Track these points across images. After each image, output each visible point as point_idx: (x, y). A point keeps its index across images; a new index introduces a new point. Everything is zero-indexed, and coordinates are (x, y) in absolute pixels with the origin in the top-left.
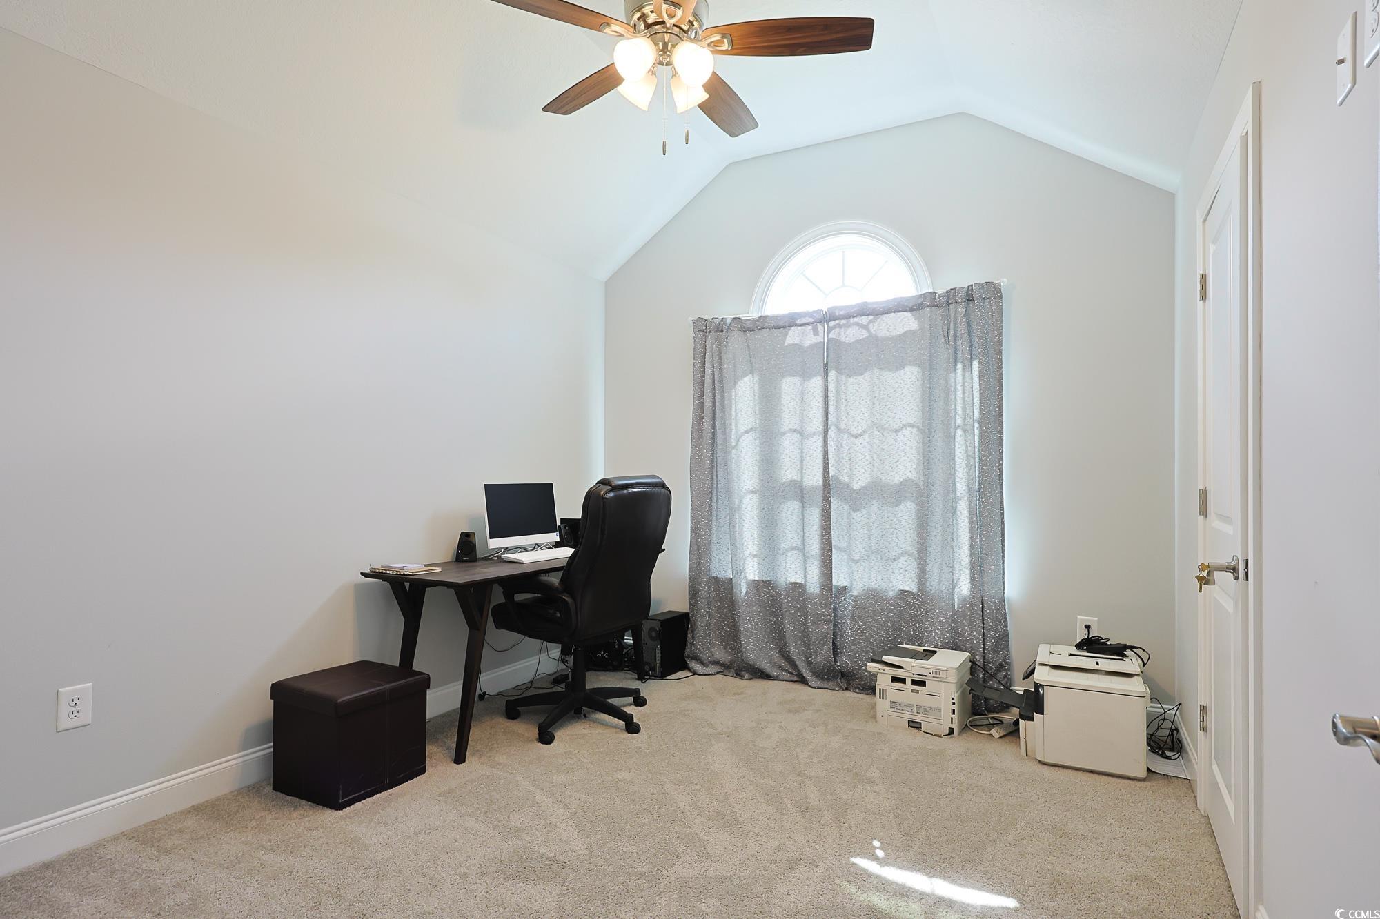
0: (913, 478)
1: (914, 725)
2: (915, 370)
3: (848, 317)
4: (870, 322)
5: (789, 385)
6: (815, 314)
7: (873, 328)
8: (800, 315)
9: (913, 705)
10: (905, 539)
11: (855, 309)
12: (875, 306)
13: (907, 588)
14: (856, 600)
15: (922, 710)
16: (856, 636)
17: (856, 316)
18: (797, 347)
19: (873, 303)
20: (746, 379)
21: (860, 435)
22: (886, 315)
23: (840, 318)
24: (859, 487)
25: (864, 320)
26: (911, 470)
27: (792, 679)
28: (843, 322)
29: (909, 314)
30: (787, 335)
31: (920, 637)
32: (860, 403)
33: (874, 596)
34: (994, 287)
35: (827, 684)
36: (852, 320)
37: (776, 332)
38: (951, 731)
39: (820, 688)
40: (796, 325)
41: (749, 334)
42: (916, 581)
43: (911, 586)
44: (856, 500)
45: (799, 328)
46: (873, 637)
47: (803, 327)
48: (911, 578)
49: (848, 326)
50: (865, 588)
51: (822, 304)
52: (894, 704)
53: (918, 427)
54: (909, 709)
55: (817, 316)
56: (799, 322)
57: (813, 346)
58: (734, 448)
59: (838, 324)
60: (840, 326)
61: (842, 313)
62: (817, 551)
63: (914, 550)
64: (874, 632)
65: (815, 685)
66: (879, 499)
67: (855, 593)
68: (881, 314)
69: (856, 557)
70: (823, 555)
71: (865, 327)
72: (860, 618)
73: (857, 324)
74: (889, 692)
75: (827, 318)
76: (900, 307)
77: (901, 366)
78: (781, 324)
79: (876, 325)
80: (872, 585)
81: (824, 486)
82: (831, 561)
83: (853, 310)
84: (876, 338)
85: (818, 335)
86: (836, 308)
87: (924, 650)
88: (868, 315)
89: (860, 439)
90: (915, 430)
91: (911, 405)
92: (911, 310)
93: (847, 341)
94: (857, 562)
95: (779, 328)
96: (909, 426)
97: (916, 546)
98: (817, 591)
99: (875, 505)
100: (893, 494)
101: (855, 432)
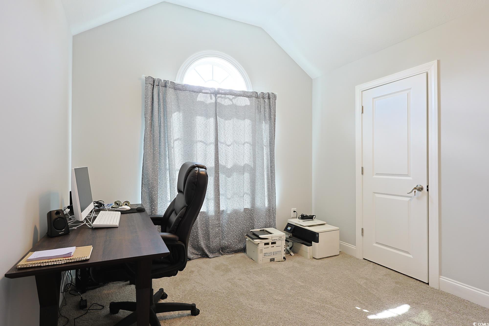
0: (248, 163)
1: (272, 260)
2: (249, 121)
3: (225, 94)
4: (233, 98)
5: (199, 120)
6: (211, 90)
7: (235, 101)
8: (204, 88)
9: (272, 252)
10: (247, 188)
11: (228, 91)
12: (235, 92)
13: (246, 207)
14: (229, 215)
15: (275, 253)
16: (229, 230)
17: (228, 95)
18: (202, 103)
19: (235, 91)
20: (175, 114)
21: (230, 145)
22: (240, 97)
23: (222, 94)
24: (230, 167)
25: (231, 97)
26: (247, 160)
27: (198, 257)
28: (223, 96)
29: (247, 98)
30: (197, 96)
31: (253, 225)
32: (230, 131)
33: (236, 212)
34: (274, 95)
35: (215, 255)
36: (227, 96)
37: (194, 94)
38: (284, 258)
39: (214, 257)
40: (202, 93)
41: (178, 92)
42: (250, 204)
43: (248, 206)
44: (229, 172)
45: (203, 94)
46: (236, 230)
47: (206, 94)
48: (248, 203)
49: (225, 98)
50: (233, 210)
51: (215, 86)
52: (265, 254)
53: (250, 144)
54: (270, 254)
55: (212, 91)
56: (203, 91)
57: (210, 104)
58: (172, 148)
59: (220, 96)
60: (222, 98)
61: (223, 92)
62: (213, 196)
63: (249, 192)
64: (236, 227)
65: (212, 257)
66: (237, 172)
67: (229, 212)
68: (238, 96)
69: (229, 197)
70: (215, 197)
71: (231, 100)
72: (231, 222)
73: (229, 98)
74: (264, 249)
75: (216, 93)
76: (244, 94)
77: (244, 119)
78: (196, 90)
79: (236, 100)
80: (235, 208)
81: (215, 167)
82: (219, 200)
83: (227, 92)
84: (236, 106)
85: (212, 99)
86: (220, 89)
87: (260, 230)
88: (233, 95)
89: (230, 147)
90: (249, 145)
91: (247, 134)
92: (248, 97)
93: (225, 105)
94: (230, 199)
95: (195, 92)
96: (247, 143)
97: (250, 190)
98: (213, 214)
99: (235, 175)
100: (241, 170)
101: (228, 144)
